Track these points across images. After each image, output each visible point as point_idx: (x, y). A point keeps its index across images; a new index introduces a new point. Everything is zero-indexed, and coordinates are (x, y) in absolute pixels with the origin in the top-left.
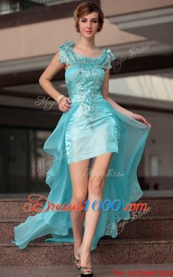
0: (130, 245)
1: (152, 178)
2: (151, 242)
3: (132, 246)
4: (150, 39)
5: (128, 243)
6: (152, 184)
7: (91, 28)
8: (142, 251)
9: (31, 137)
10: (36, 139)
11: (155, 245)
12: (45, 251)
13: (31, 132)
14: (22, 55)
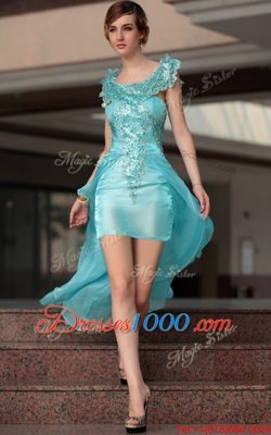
0: (204, 391)
1: (242, 277)
2: (239, 387)
3: (207, 394)
4: (243, 41)
5: (201, 388)
6: (243, 288)
7: (122, 40)
8: (223, 402)
9: (42, 203)
10: (49, 207)
11: (245, 393)
12: (61, 399)
13: (42, 195)
14: (28, 62)
